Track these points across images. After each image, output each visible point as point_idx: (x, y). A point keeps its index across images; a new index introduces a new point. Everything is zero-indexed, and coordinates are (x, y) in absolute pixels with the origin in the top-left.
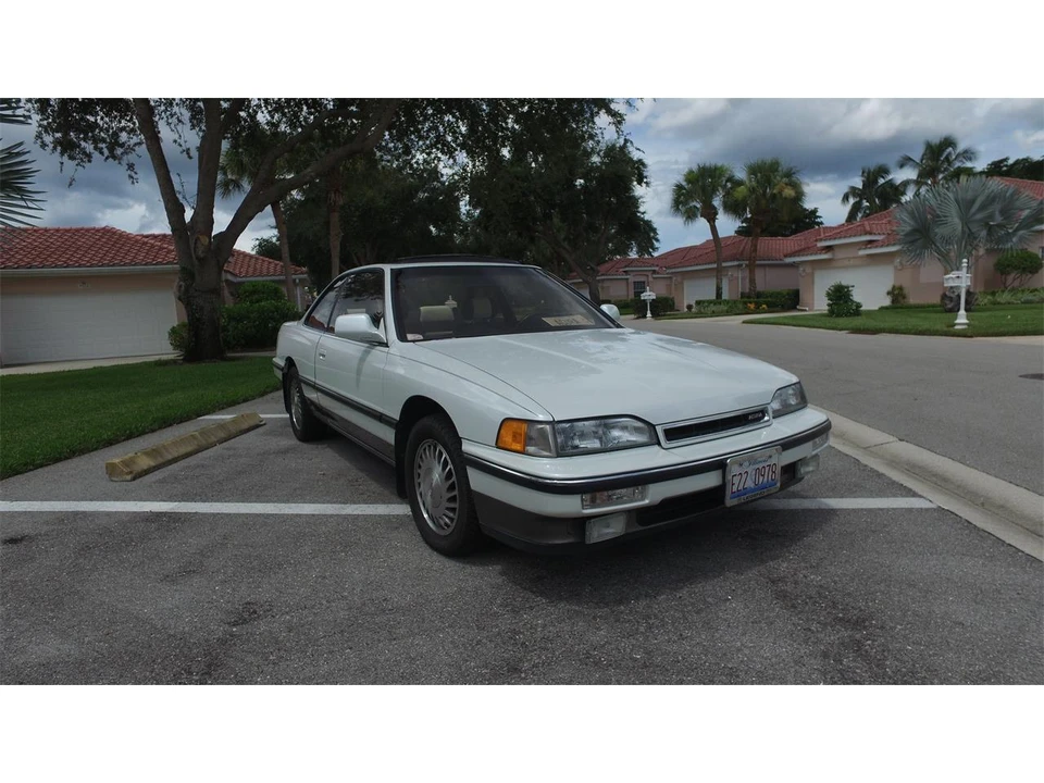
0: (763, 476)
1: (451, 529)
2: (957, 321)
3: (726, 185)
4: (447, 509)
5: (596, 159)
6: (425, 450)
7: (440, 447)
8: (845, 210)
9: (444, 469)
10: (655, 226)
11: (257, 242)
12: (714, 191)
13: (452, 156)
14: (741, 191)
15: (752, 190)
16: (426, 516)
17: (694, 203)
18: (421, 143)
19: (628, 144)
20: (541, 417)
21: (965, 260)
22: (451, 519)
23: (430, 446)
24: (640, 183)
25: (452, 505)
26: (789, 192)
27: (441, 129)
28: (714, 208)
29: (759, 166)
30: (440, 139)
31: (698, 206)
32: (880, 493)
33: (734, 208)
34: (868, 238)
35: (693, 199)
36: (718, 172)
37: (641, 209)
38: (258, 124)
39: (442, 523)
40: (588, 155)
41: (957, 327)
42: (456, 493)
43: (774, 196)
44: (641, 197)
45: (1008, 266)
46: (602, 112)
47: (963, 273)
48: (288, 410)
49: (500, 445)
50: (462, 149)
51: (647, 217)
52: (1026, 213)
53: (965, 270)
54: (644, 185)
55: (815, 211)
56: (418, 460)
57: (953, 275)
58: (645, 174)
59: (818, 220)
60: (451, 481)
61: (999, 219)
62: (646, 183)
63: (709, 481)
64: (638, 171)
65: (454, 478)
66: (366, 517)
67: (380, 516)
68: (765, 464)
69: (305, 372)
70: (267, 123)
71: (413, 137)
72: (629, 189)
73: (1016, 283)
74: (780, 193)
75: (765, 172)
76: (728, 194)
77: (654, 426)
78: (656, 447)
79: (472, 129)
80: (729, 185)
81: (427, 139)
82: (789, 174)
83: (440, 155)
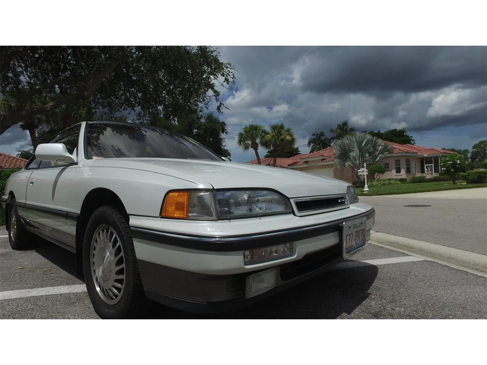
0: (359, 237)
1: (119, 298)
2: (365, 190)
3: (261, 134)
4: (116, 281)
5: (203, 120)
6: (99, 234)
7: (111, 229)
8: (309, 149)
9: (114, 246)
10: (230, 152)
11: (20, 153)
12: (257, 136)
13: (133, 109)
14: (268, 137)
15: (273, 136)
16: (98, 289)
17: (248, 142)
18: (117, 101)
19: (222, 105)
20: (201, 186)
21: (365, 164)
22: (119, 290)
23: (103, 230)
24: (223, 133)
25: (120, 277)
26: (288, 138)
27: (128, 94)
28: (257, 144)
29: (275, 126)
30: (127, 100)
31: (250, 143)
32: (390, 257)
33: (265, 144)
34: (322, 158)
35: (247, 140)
36: (258, 128)
37: (223, 144)
38: (20, 82)
39: (111, 294)
40: (199, 118)
41: (365, 192)
42: (124, 266)
43: (282, 139)
44: (223, 139)
45: (374, 170)
46: (210, 90)
47: (365, 169)
48: (8, 229)
49: (164, 214)
50: (139, 105)
51: (225, 148)
52: (380, 148)
53: (365, 168)
54: (225, 133)
55: (297, 149)
56: (93, 242)
57: (361, 170)
58: (225, 128)
59: (299, 152)
60: (119, 256)
61: (372, 150)
62: (226, 133)
63: (327, 241)
64: (222, 127)
65: (122, 254)
66: (47, 297)
67: (61, 295)
68: (360, 228)
69: (20, 199)
70: (27, 83)
71: (113, 98)
72: (218, 135)
73: (378, 177)
74: (285, 138)
75: (278, 129)
76: (263, 138)
77: (289, 199)
78: (292, 216)
79: (144, 95)
80: (263, 134)
81: (120, 99)
82: (288, 130)
83: (127, 107)
